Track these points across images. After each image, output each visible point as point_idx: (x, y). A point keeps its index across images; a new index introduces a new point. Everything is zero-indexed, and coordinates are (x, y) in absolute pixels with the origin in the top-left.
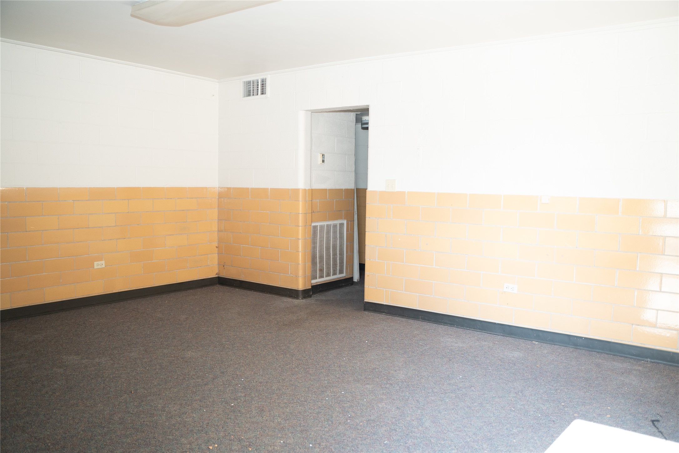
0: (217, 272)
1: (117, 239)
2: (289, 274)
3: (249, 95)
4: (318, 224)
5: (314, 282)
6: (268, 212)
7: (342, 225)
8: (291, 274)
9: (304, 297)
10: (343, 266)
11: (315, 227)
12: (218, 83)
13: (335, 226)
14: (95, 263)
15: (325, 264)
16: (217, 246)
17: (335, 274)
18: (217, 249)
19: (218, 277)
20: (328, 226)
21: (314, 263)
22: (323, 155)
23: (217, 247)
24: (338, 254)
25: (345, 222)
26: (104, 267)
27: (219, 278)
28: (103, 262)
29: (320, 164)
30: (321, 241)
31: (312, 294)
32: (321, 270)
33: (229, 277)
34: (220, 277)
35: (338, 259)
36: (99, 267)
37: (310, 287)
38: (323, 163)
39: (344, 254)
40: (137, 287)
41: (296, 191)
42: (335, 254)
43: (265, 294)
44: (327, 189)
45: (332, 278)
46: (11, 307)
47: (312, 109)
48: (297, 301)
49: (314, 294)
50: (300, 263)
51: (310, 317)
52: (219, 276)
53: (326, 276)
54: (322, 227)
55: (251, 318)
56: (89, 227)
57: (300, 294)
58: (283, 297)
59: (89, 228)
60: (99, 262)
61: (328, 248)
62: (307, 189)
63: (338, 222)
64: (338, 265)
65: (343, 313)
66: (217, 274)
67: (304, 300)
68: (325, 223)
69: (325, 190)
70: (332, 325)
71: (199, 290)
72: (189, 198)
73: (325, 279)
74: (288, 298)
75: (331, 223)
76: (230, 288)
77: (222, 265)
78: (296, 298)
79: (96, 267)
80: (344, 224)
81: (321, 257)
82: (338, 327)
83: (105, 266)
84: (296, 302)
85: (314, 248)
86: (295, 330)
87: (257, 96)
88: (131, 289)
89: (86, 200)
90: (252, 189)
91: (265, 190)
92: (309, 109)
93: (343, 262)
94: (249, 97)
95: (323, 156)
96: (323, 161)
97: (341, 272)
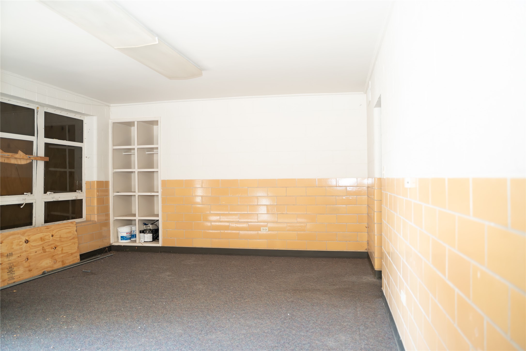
12: (365, 94)
16: (367, 226)
18: (367, 229)
66: (366, 249)
89: (257, 187)
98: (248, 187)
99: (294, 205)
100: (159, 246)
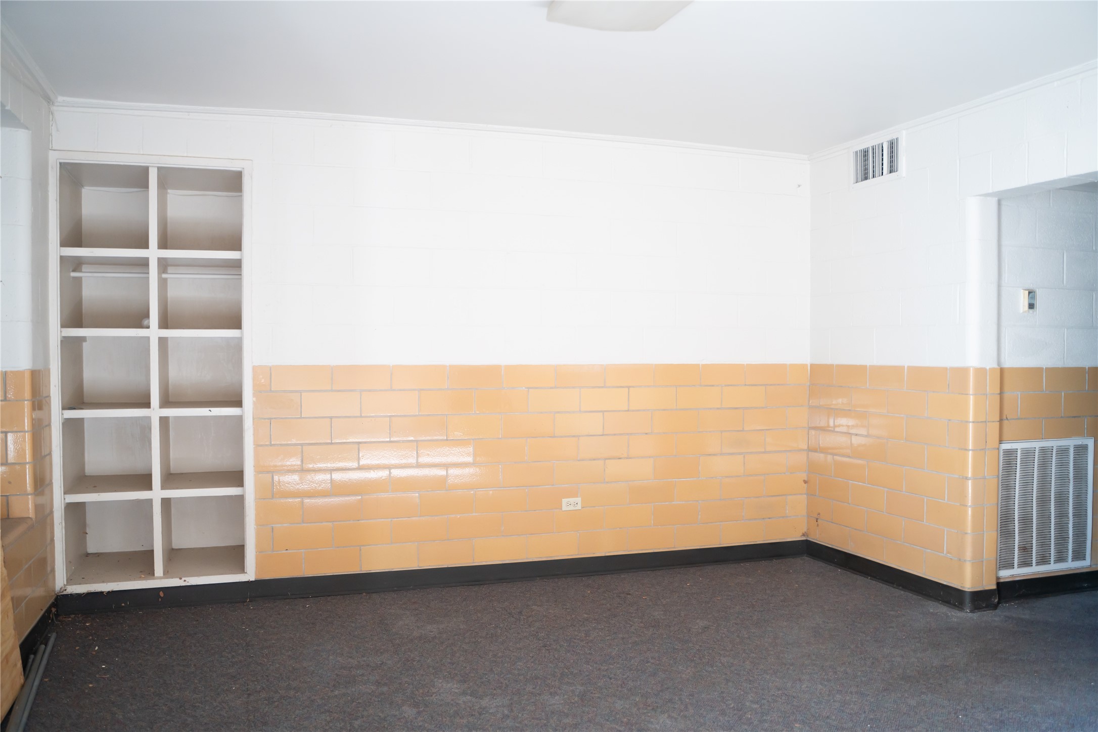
0: (805, 530)
1: (606, 459)
2: (945, 553)
3: (866, 178)
4: (1019, 446)
5: (1006, 575)
6: (902, 415)
7: (1081, 450)
8: (948, 552)
9: (976, 608)
10: (1085, 542)
11: (1010, 454)
12: (809, 160)
13: (1063, 451)
14: (564, 501)
15: (1034, 535)
16: (806, 479)
17: (1061, 558)
18: (805, 485)
19: (807, 541)
20: (1043, 450)
21: (1005, 531)
22: (1029, 293)
23: (805, 482)
24: (1071, 515)
25: (1090, 443)
26: (580, 508)
27: (807, 543)
28: (579, 500)
29: (1024, 312)
30: (1026, 485)
31: (999, 603)
32: (1025, 549)
33: (826, 543)
34: (810, 541)
35: (1071, 526)
36: (571, 508)
37: (994, 587)
38: (1031, 311)
39: (1086, 515)
40: (642, 550)
41: (962, 372)
42: (1062, 515)
43: (893, 589)
44: (1043, 368)
45: (1053, 568)
46: (418, 566)
47: (996, 190)
48: (960, 614)
49: (1006, 602)
50: (969, 532)
51: (975, 664)
52: (808, 539)
53: (1038, 564)
54: (1028, 453)
55: (837, 647)
56: (556, 435)
57: (967, 600)
58: (930, 602)
59: (554, 437)
60: (572, 500)
61: (1043, 501)
62: (988, 368)
63: (1070, 443)
64: (1071, 540)
65: (1063, 665)
66: (804, 535)
67: (976, 616)
68: (1037, 445)
69: (1038, 371)
70: (1024, 699)
71: (764, 563)
72: (749, 385)
73: (1035, 570)
74: (941, 604)
75: (1054, 444)
76: (827, 565)
77: (816, 519)
78: (958, 607)
79: (564, 508)
80: (1087, 447)
81: (1026, 521)
82: (1038, 707)
83: (582, 508)
84: (956, 616)
85: (1007, 498)
86: (923, 697)
87: (881, 177)
88: (629, 551)
89: (551, 388)
90: (872, 367)
91: (897, 371)
92: (990, 191)
93: (1085, 535)
94: (865, 181)
95: (1031, 295)
96: (1031, 306)
97: (1079, 555)
98: (529, 388)
99: (646, 434)
100: (247, 580)
